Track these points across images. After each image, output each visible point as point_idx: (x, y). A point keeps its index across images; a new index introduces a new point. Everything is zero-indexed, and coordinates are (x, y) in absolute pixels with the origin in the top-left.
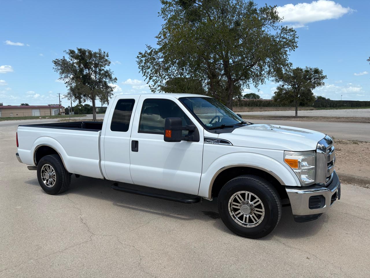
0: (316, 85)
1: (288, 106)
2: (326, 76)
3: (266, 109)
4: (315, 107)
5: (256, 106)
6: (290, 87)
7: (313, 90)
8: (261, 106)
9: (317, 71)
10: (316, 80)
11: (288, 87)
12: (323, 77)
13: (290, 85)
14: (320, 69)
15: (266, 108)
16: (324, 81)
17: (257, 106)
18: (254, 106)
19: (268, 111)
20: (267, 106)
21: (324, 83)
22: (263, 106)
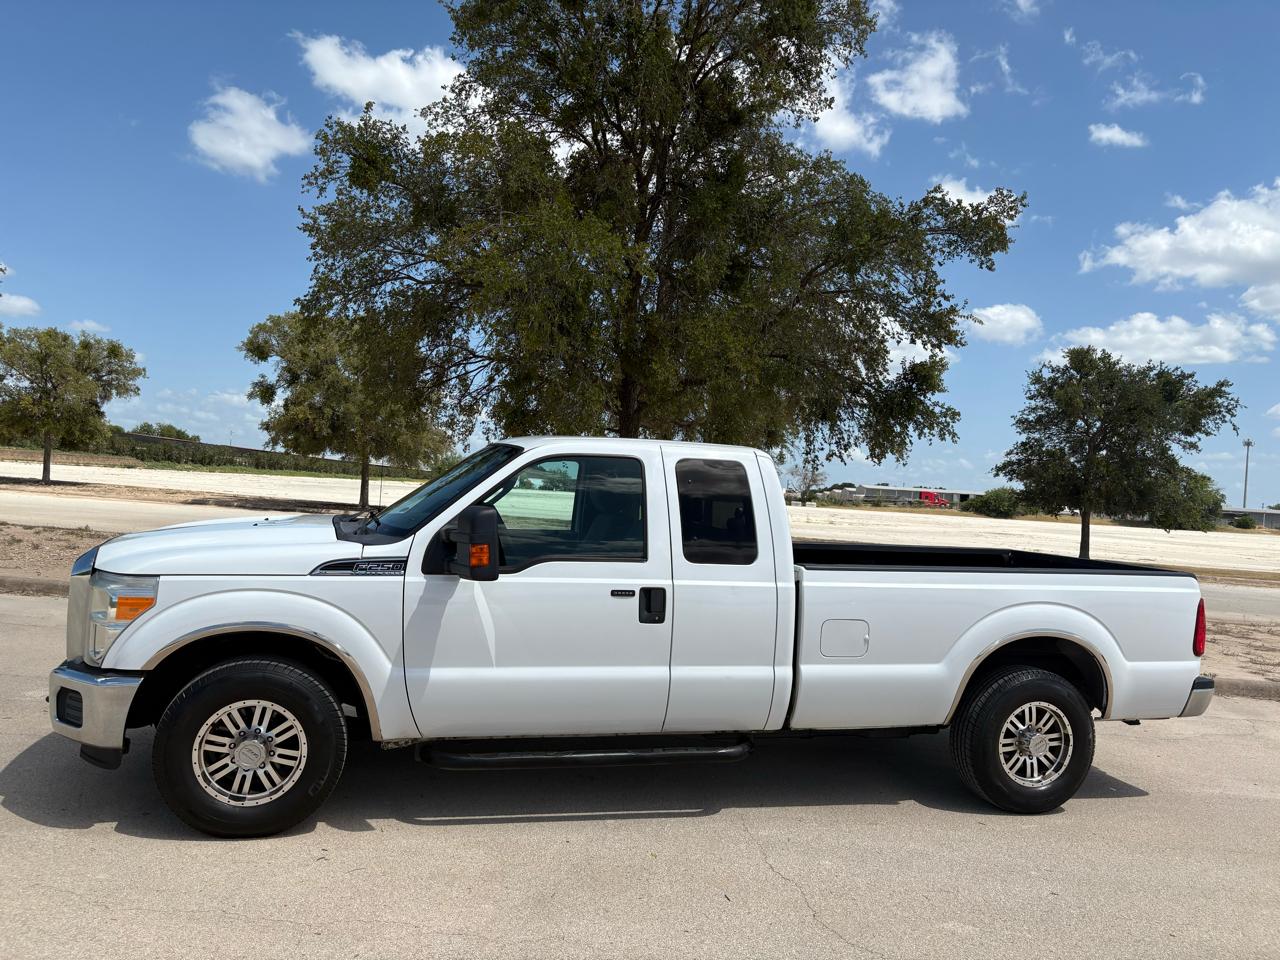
0: (114, 392)
2: (144, 370)
4: (142, 460)
6: (26, 383)
7: (105, 405)
9: (114, 351)
10: (114, 376)
11: (21, 385)
12: (138, 372)
13: (29, 379)
14: (126, 346)
16: (139, 382)
21: (139, 389)
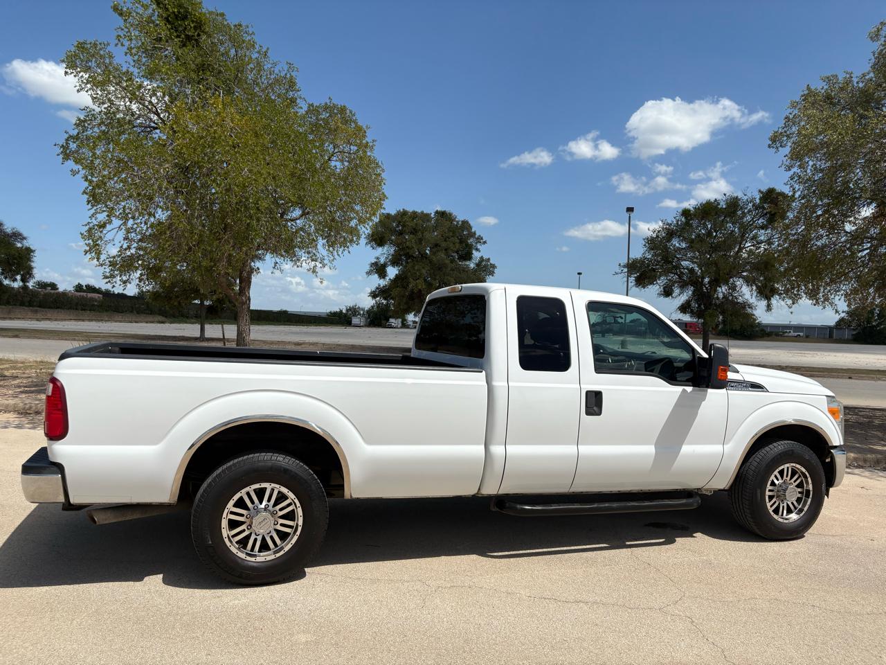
1: (106, 311)
3: (49, 315)
5: (20, 305)
8: (33, 306)
15: (50, 313)
17: (22, 304)
18: (15, 305)
19: (56, 320)
20: (50, 308)
22: (40, 306)
